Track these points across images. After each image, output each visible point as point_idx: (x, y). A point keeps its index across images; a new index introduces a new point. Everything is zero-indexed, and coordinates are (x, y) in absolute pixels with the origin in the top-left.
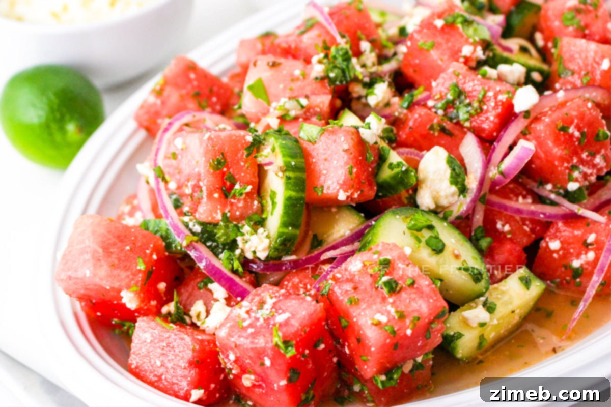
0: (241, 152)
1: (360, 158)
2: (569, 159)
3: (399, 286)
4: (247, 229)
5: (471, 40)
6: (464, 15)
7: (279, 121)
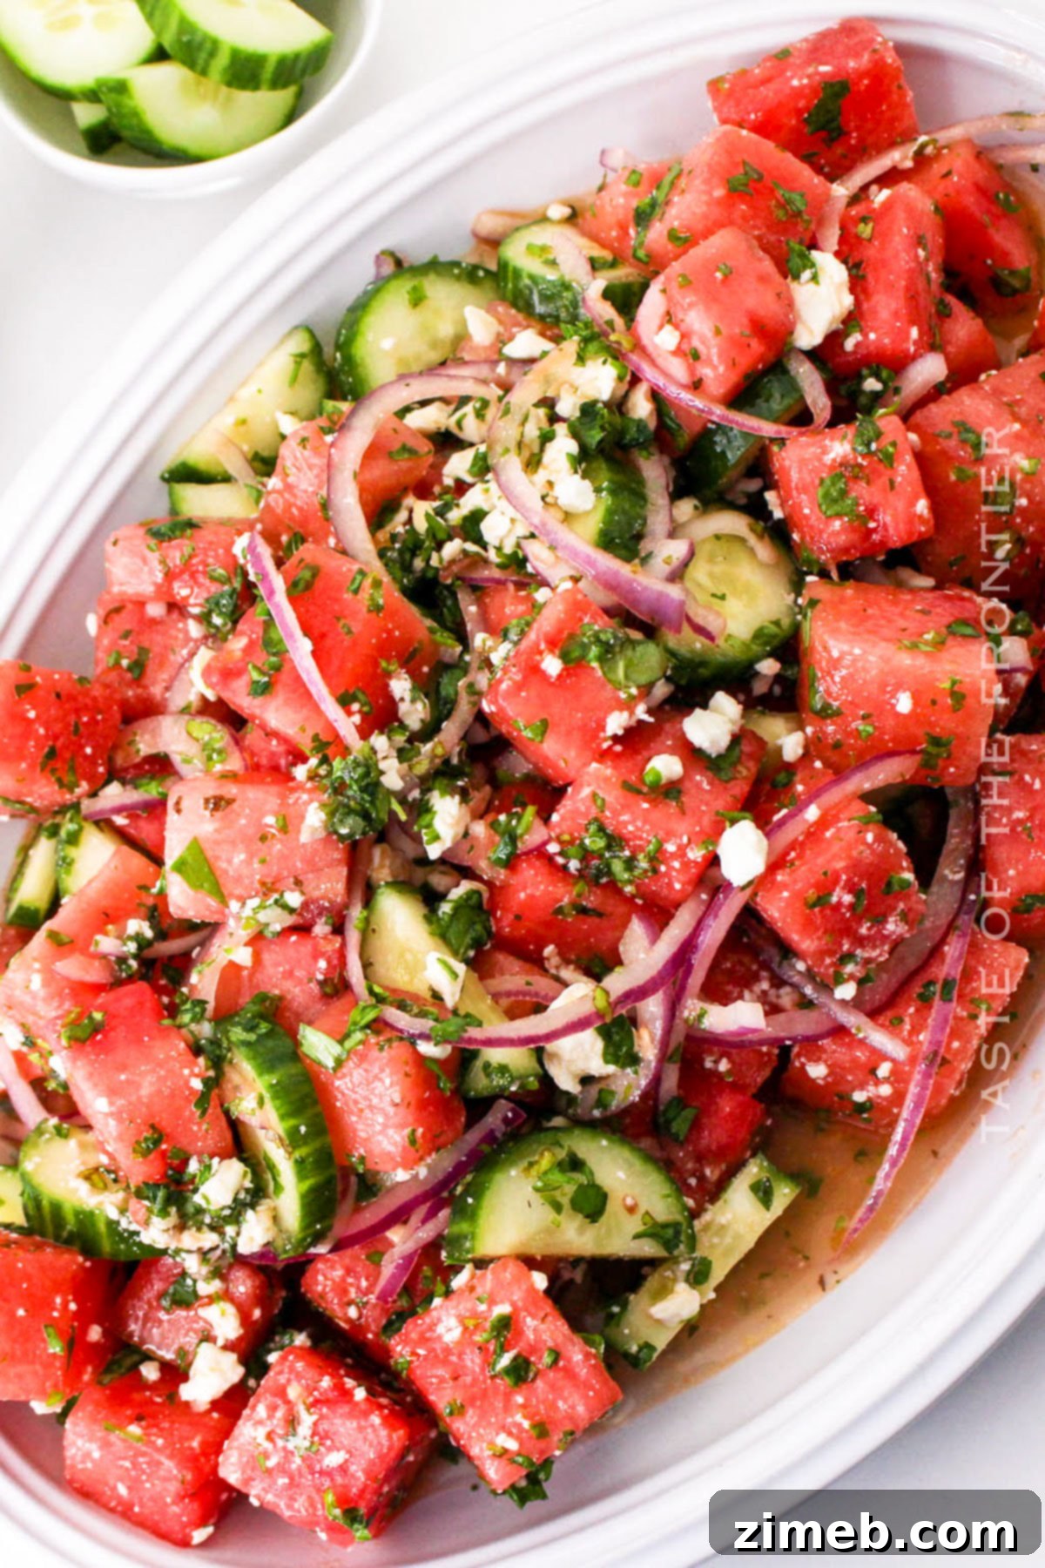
2: (835, 947)
3: (534, 1368)
5: (623, 695)
6: (603, 637)
7: (249, 950)
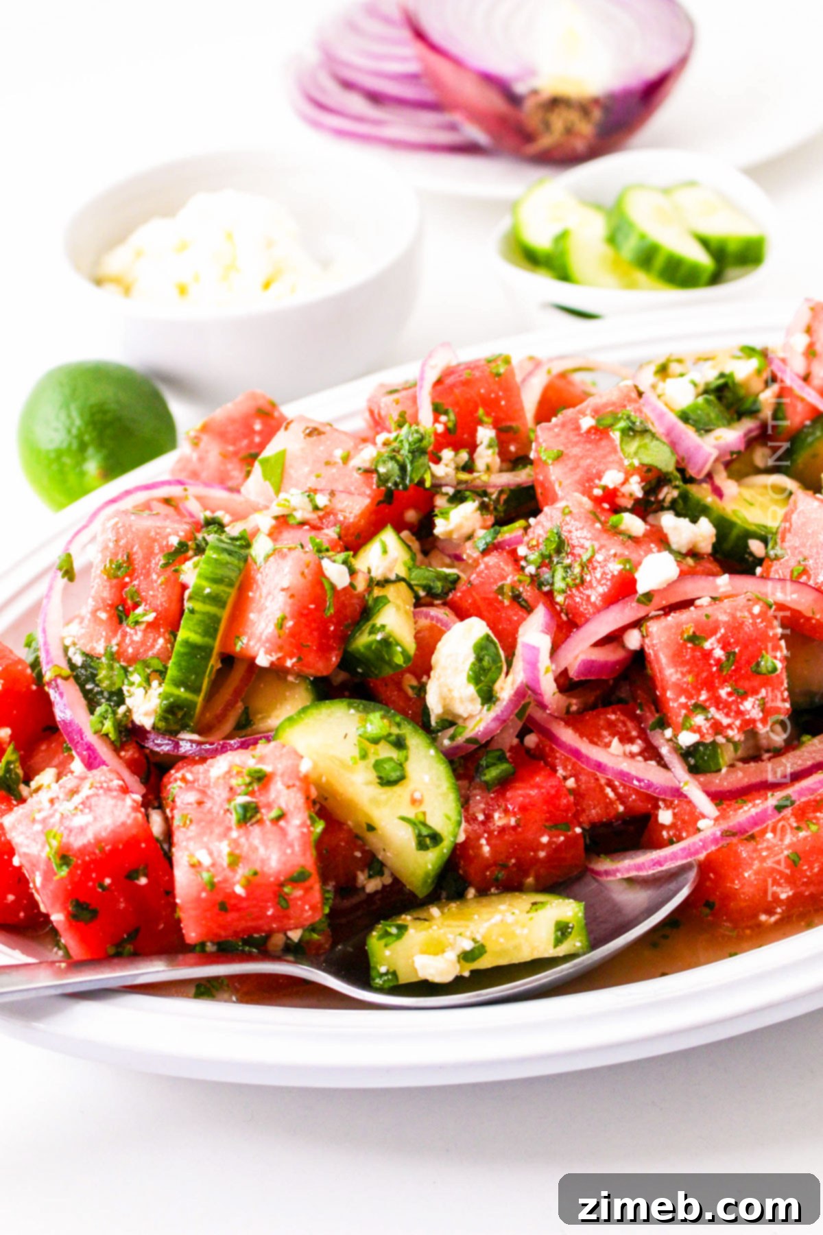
0: (157, 559)
1: (312, 606)
2: (693, 692)
3: (259, 816)
4: (136, 678)
5: (626, 463)
6: (633, 418)
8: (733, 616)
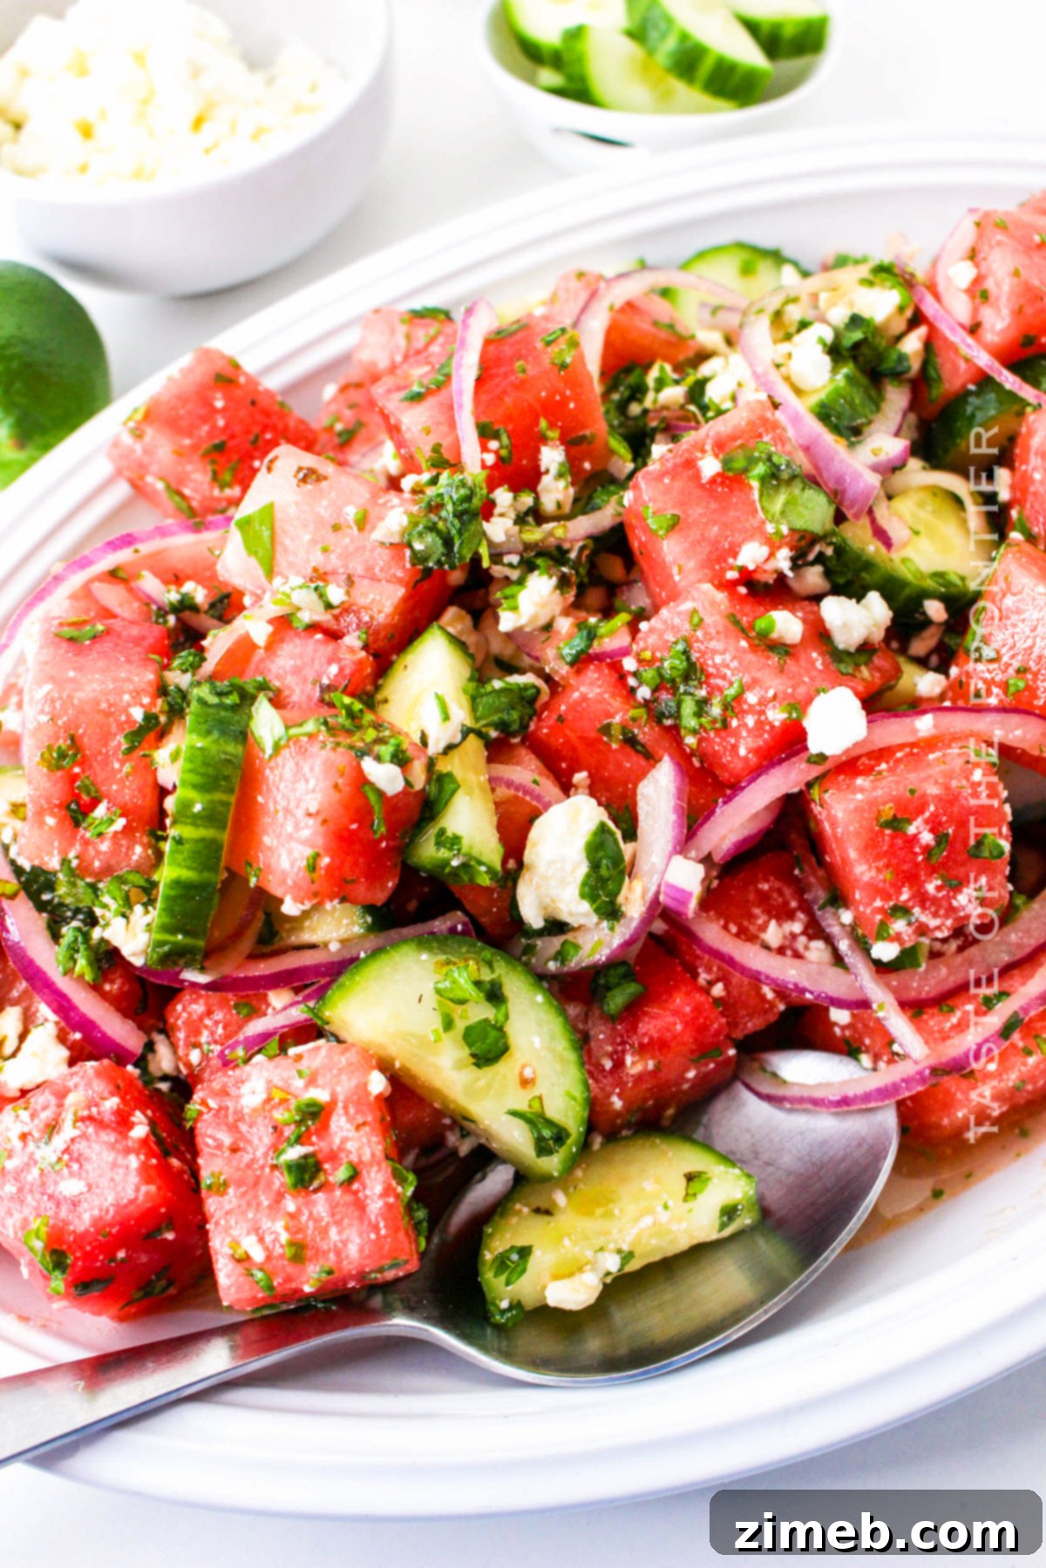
0: (116, 740)
2: (892, 891)
3: (322, 1178)
4: (110, 899)
5: (770, 528)
6: (775, 459)
7: (270, 629)
8: (947, 787)
